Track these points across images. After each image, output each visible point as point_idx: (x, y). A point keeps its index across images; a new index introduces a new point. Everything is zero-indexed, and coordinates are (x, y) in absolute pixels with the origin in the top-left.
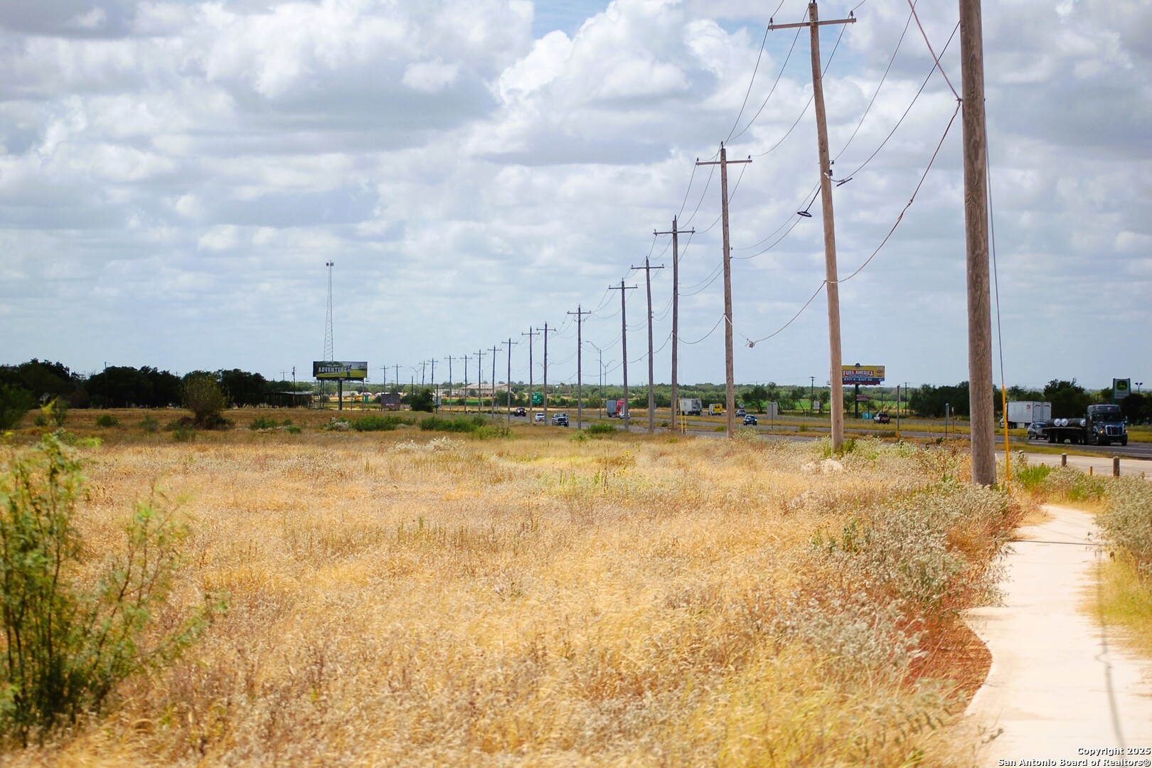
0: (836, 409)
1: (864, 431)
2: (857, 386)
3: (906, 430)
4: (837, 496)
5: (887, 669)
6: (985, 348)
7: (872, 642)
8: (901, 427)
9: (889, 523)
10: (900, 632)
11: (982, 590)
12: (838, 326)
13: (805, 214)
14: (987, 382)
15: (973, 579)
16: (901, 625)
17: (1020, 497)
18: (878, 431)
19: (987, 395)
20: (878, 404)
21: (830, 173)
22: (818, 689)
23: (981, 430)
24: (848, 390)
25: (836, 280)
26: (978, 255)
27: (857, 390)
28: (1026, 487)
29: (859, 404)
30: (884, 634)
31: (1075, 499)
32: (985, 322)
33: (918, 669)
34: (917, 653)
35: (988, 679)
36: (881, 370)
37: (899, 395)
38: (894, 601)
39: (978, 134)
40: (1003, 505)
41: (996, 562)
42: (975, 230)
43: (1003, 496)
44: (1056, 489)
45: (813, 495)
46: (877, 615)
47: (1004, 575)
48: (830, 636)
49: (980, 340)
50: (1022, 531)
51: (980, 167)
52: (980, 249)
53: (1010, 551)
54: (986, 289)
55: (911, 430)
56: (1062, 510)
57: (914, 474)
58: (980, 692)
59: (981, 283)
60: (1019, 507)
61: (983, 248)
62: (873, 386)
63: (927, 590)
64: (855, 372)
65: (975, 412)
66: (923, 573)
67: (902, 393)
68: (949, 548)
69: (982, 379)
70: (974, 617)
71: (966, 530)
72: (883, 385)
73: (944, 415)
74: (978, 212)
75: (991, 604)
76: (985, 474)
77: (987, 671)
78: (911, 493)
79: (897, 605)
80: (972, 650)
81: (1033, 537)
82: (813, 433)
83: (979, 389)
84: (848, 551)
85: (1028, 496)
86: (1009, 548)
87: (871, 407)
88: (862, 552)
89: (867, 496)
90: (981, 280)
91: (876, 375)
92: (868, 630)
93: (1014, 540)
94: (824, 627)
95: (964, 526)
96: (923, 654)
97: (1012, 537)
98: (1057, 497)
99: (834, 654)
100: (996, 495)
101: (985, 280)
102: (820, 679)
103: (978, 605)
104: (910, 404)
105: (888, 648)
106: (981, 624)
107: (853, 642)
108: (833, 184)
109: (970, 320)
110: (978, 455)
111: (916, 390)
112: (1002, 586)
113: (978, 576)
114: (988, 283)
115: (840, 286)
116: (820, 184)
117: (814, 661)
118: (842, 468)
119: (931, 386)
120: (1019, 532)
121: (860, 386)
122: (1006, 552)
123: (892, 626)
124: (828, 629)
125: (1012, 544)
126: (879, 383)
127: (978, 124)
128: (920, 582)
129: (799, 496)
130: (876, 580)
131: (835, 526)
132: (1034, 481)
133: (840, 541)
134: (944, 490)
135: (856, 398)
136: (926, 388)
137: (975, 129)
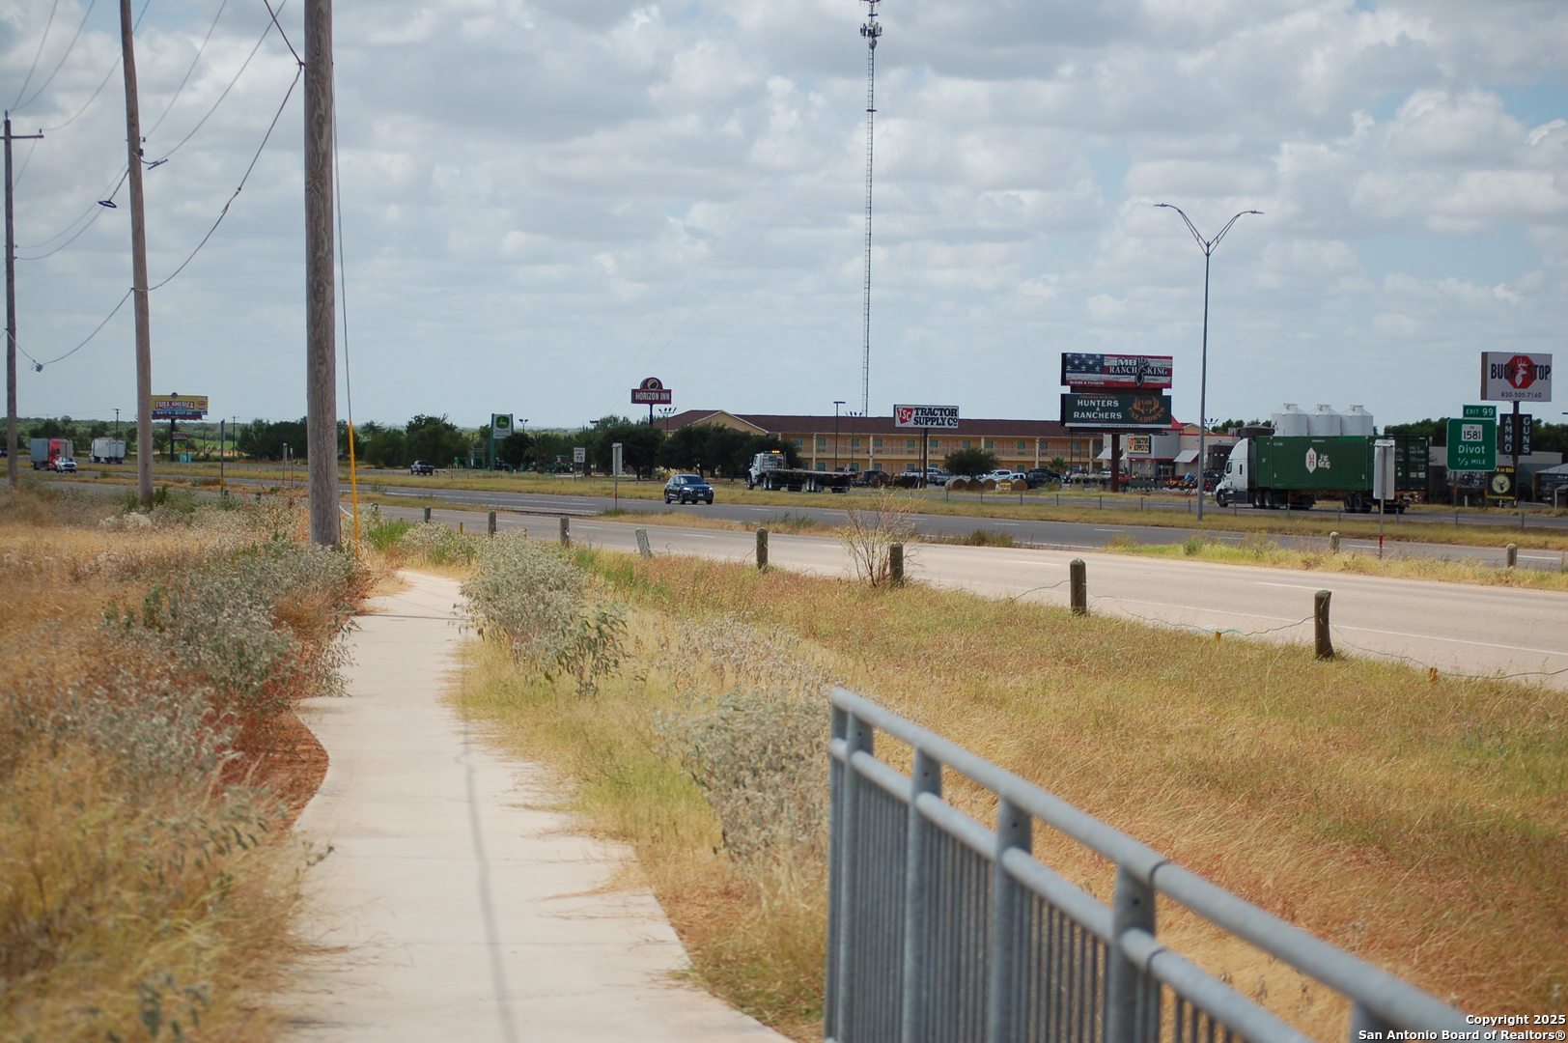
0: (145, 449)
1: (182, 477)
2: (173, 421)
3: (233, 477)
4: (142, 558)
5: (192, 775)
6: (328, 373)
7: (173, 741)
8: (225, 473)
9: (201, 591)
10: (208, 728)
11: (318, 675)
12: (148, 345)
13: (108, 204)
14: (329, 417)
15: (307, 662)
16: (210, 719)
17: (371, 560)
18: (198, 478)
19: (329, 433)
20: (199, 443)
21: (141, 153)
22: (105, 800)
23: (321, 477)
24: (162, 426)
25: (145, 287)
26: (320, 258)
27: (173, 425)
28: (379, 547)
29: (176, 444)
30: (188, 731)
31: (439, 563)
32: (327, 342)
33: (232, 773)
34: (231, 755)
35: (323, 786)
36: (203, 402)
37: (224, 432)
38: (200, 690)
39: (323, 107)
40: (347, 571)
41: (337, 641)
42: (316, 226)
43: (347, 560)
44: (416, 549)
45: (111, 557)
46: (180, 707)
47: (346, 657)
48: (121, 733)
49: (322, 364)
50: (373, 602)
51: (324, 148)
52: (323, 249)
53: (353, 627)
54: (329, 301)
55: (241, 477)
56: (423, 576)
57: (239, 531)
58: (313, 802)
59: (324, 293)
60: (368, 573)
61: (326, 249)
62: (193, 421)
63: (246, 675)
64: (171, 403)
65: (313, 453)
66: (241, 654)
67: (229, 430)
68: (276, 624)
69: (323, 413)
70: (308, 710)
71: (301, 601)
72: (207, 419)
73: (281, 458)
74: (322, 204)
75: (331, 693)
76: (326, 530)
77: (322, 777)
78: (235, 554)
79: (204, 694)
80: (304, 751)
81: (386, 610)
82: (117, 480)
83: (319, 426)
84: (150, 627)
85: (381, 559)
86: (353, 623)
87: (191, 447)
88: (168, 629)
89: (180, 557)
90: (324, 288)
91: (197, 407)
92: (168, 725)
93: (362, 613)
94: (112, 722)
95: (299, 597)
96: (237, 755)
97: (359, 609)
98: (417, 560)
99: (124, 756)
100: (339, 558)
101: (329, 289)
102: (106, 788)
103: (313, 695)
104: (239, 444)
105: (192, 748)
106: (314, 718)
107: (148, 742)
108: (144, 167)
109: (309, 339)
110: (318, 507)
111: (247, 425)
112: (344, 671)
113: (313, 659)
114: (333, 292)
115: (150, 294)
116: (127, 167)
117: (99, 765)
118: (150, 524)
119: (265, 421)
120: (368, 604)
121: (178, 421)
122: (349, 629)
123: (197, 720)
124: (118, 725)
125: (357, 619)
126: (200, 418)
127: (324, 95)
128: (238, 665)
129: (95, 558)
130: (183, 662)
131: (135, 595)
132: (386, 539)
133: (140, 614)
134: (275, 551)
135: (172, 436)
136: (258, 424)
137: (319, 100)
